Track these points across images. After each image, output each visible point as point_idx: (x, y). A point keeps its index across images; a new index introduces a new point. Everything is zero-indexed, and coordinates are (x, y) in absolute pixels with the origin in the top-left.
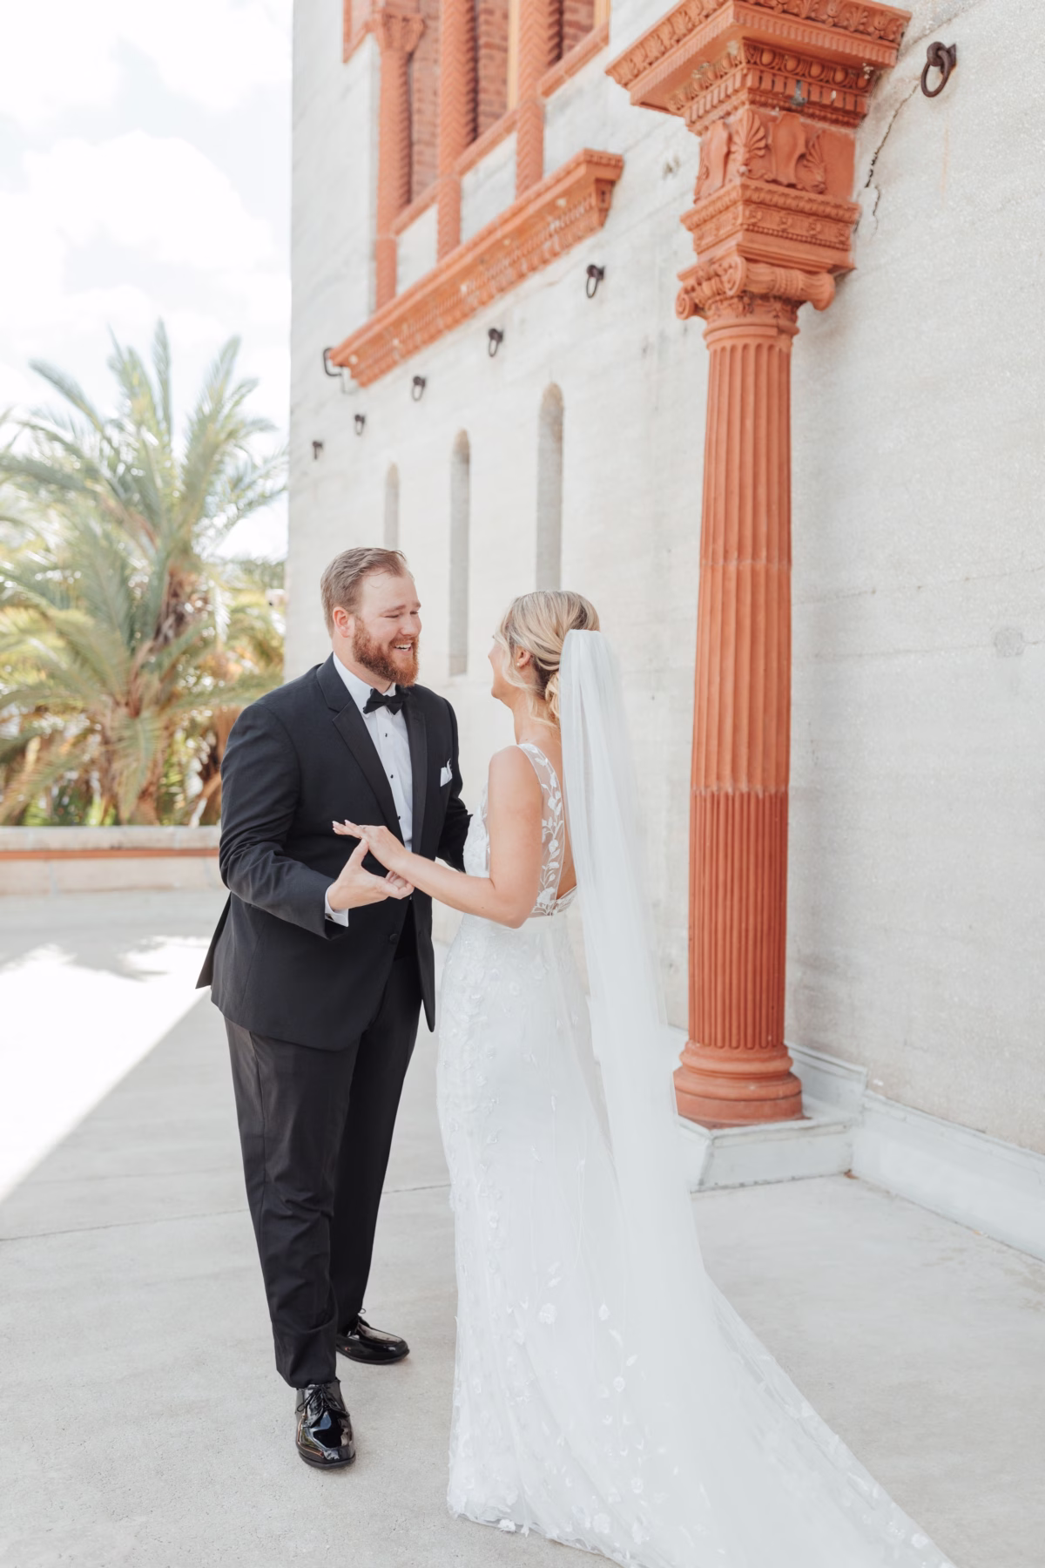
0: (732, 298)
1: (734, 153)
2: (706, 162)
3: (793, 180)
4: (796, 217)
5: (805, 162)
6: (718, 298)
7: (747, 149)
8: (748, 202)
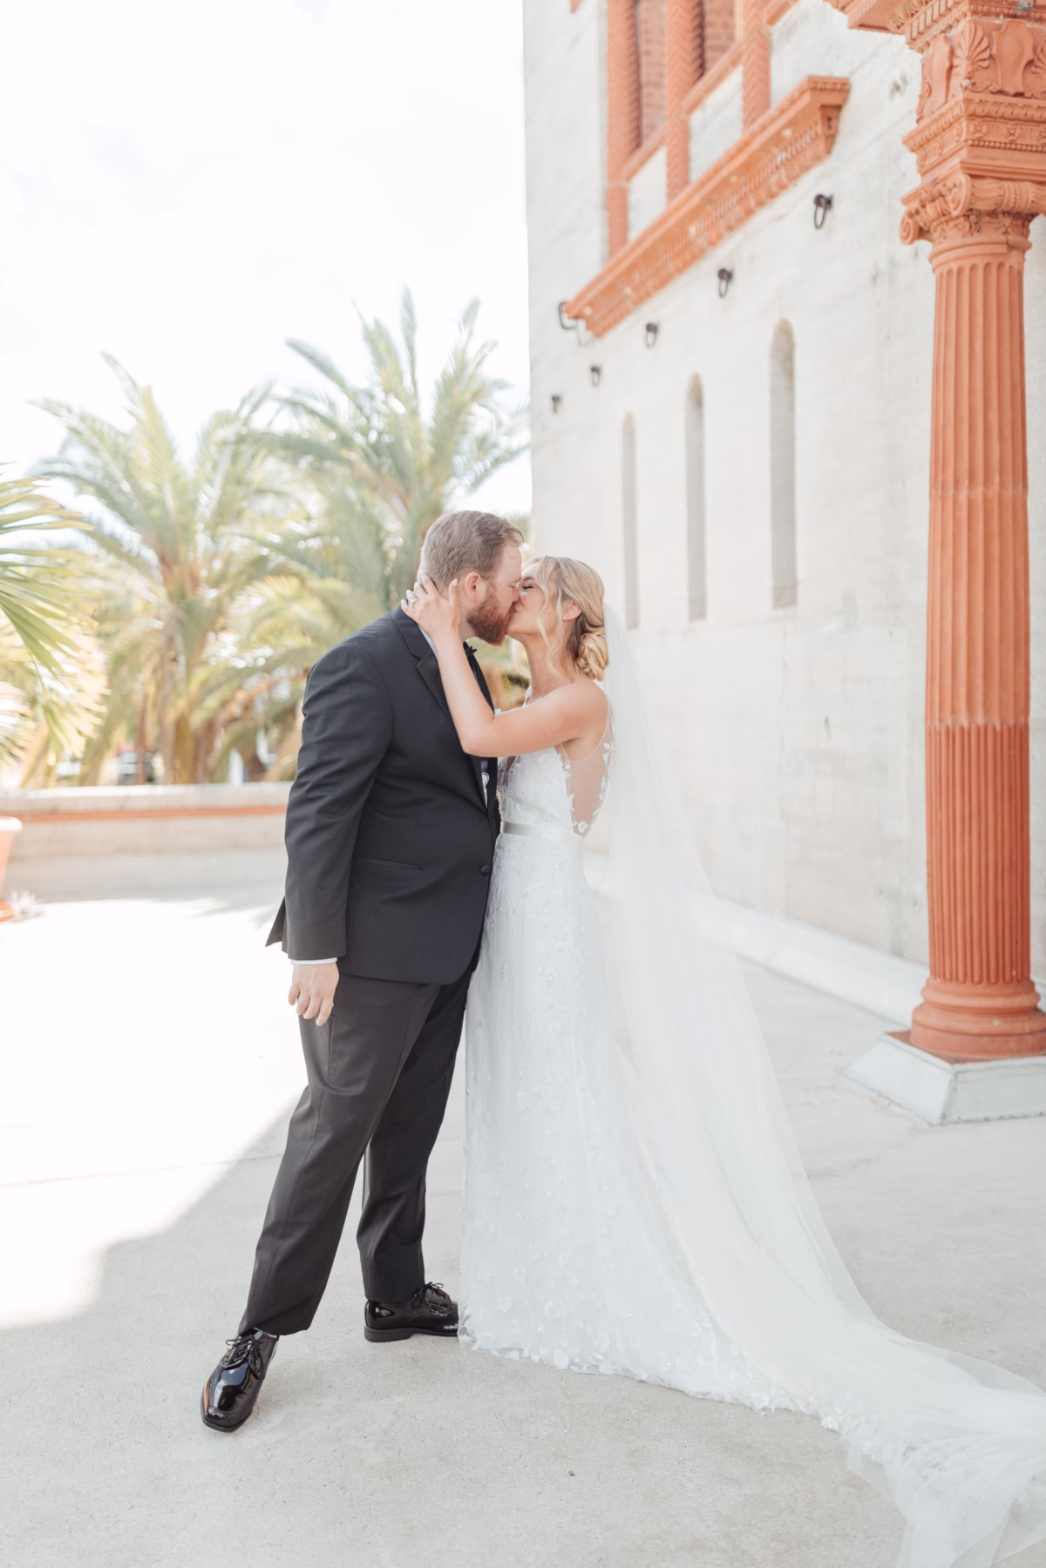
0: (958, 217)
1: (956, 67)
2: (928, 79)
3: (1021, 89)
4: (1024, 127)
5: (1033, 69)
6: (943, 219)
7: (970, 62)
8: (972, 116)
